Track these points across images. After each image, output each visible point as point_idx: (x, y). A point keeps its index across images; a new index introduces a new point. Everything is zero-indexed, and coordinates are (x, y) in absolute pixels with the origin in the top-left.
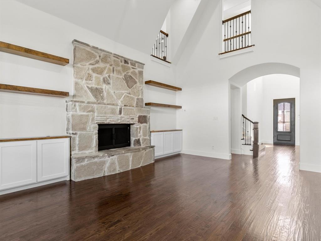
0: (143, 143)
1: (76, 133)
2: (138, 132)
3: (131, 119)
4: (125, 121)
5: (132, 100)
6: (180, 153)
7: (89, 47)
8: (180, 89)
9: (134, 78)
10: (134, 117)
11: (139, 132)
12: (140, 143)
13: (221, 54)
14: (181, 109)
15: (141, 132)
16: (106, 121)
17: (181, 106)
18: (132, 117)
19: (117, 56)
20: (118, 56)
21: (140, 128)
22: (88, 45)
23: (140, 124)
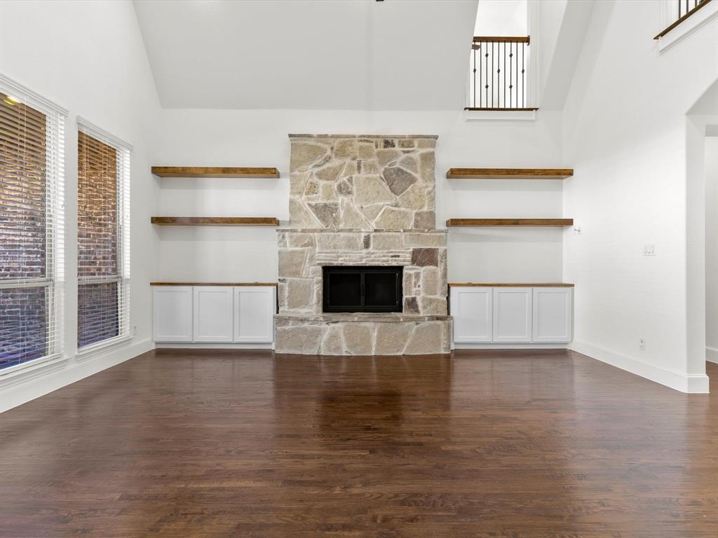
0: (424, 308)
1: (284, 279)
2: (413, 284)
3: (392, 256)
4: (378, 261)
5: (403, 217)
6: (568, 347)
7: (312, 139)
8: (570, 173)
9: (409, 171)
10: (399, 252)
11: (415, 284)
12: (417, 306)
13: (662, 34)
14: (572, 228)
15: (421, 283)
16: (335, 261)
17: (572, 220)
18: (395, 252)
19: (365, 139)
20: (369, 136)
21: (417, 275)
22: (309, 136)
23: (417, 267)
